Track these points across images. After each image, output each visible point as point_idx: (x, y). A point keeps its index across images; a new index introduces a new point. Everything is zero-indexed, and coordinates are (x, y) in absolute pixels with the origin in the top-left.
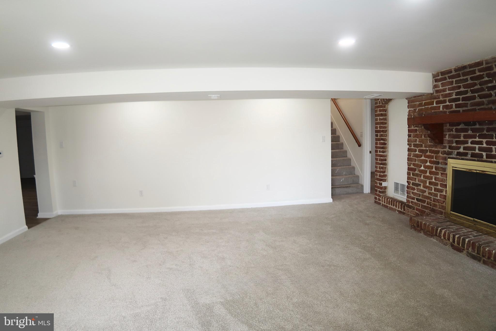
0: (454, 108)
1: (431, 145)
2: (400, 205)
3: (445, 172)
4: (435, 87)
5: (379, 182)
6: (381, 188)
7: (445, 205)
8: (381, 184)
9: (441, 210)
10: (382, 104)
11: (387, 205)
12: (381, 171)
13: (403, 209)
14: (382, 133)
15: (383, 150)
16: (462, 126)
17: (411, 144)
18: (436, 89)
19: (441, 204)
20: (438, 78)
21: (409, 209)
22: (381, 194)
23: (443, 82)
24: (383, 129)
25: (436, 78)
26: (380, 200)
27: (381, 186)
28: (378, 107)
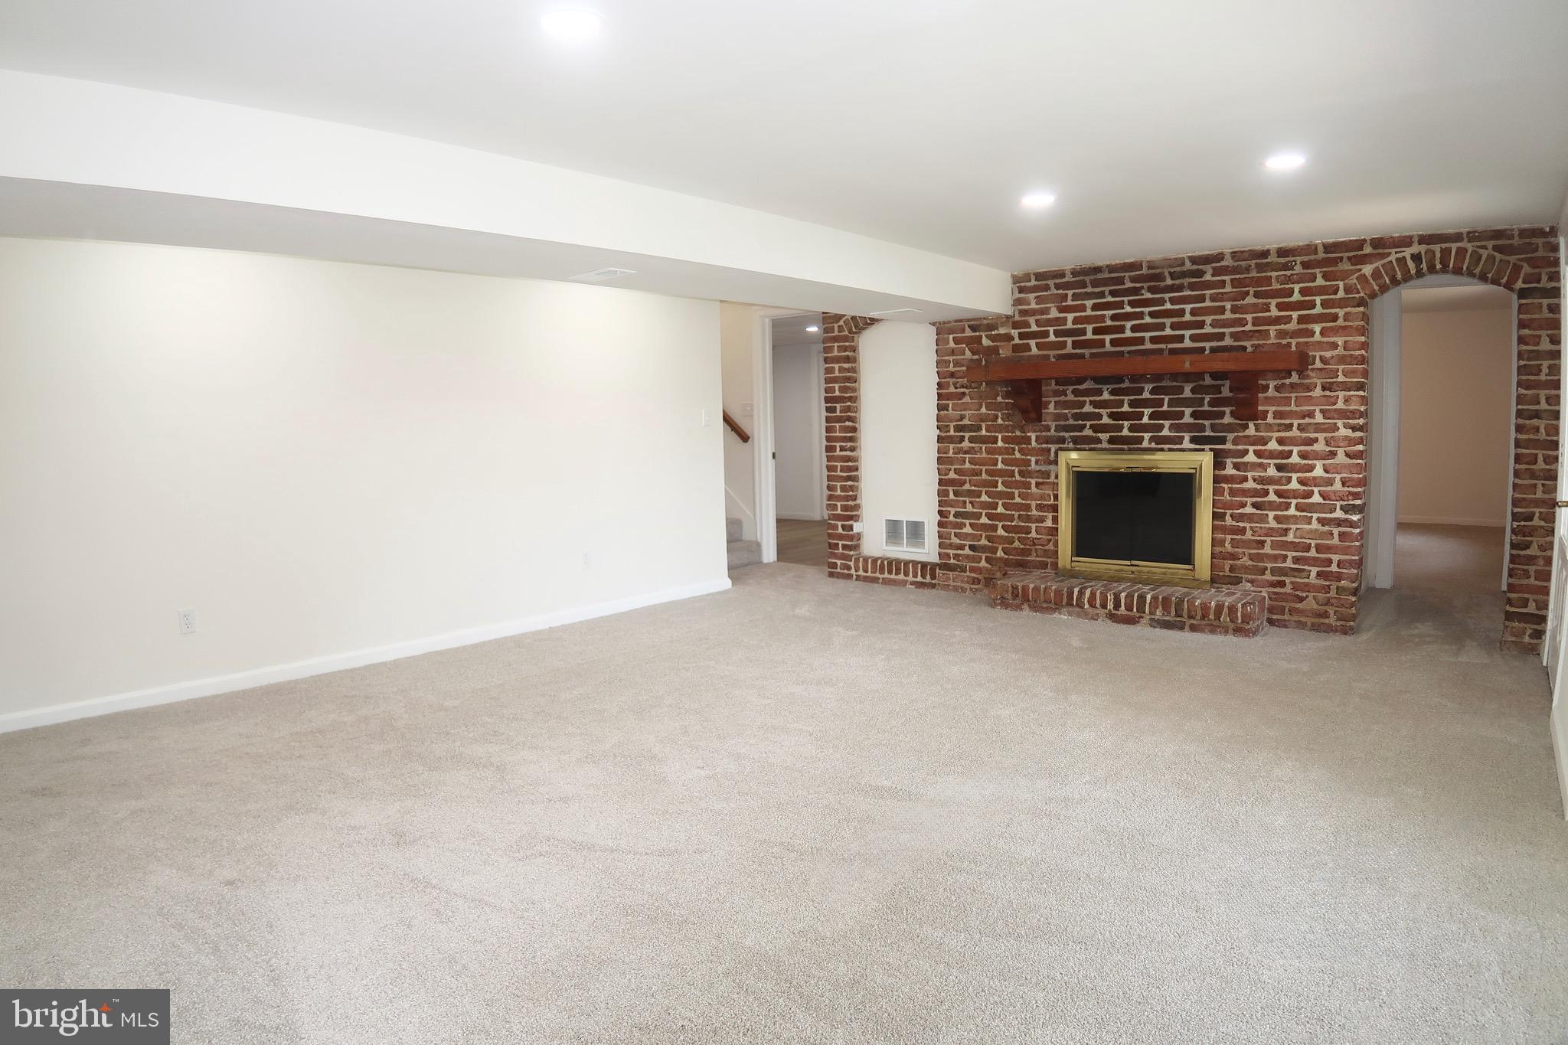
0: (1069, 349)
1: (1007, 426)
2: (919, 567)
3: (1049, 478)
4: (1017, 302)
5: (843, 523)
6: (851, 538)
7: (1052, 548)
8: (851, 528)
9: (1044, 559)
10: (850, 332)
11: (873, 575)
12: (849, 496)
13: (928, 577)
14: (849, 404)
15: (851, 444)
16: (1088, 385)
17: (948, 426)
18: (1020, 307)
19: (1040, 547)
20: (1028, 284)
21: (948, 572)
22: (852, 553)
23: (1041, 294)
24: (852, 395)
25: (1023, 284)
26: (849, 568)
27: (851, 533)
28: (835, 339)
